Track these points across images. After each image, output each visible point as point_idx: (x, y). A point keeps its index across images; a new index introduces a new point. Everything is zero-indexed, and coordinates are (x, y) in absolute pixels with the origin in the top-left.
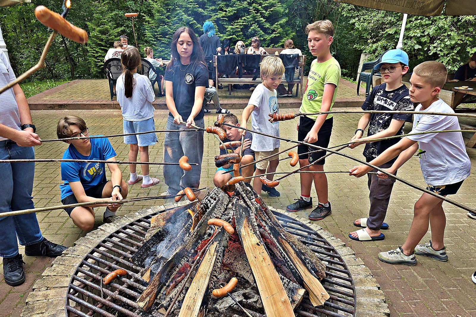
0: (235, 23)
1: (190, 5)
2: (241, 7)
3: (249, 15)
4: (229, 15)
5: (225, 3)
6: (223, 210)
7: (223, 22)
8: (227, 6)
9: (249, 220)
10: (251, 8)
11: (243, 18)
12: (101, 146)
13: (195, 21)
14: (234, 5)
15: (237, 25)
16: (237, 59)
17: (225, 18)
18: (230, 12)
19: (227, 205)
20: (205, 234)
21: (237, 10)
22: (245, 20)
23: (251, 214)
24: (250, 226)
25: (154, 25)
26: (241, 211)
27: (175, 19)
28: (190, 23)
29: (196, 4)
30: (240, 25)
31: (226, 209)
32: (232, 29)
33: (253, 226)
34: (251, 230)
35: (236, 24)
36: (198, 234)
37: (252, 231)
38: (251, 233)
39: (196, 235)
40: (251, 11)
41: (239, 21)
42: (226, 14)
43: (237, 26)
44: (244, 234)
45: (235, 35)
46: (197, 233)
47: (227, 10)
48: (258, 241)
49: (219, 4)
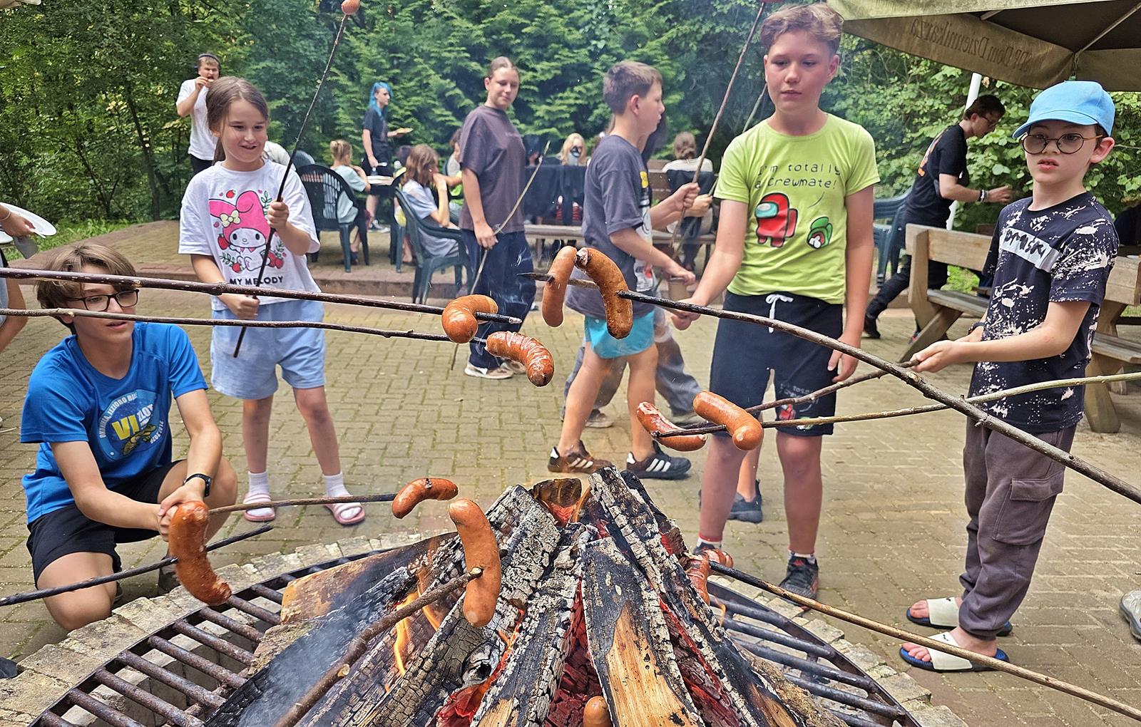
0: (556, 98)
1: (450, 51)
2: (573, 61)
3: (591, 81)
4: (543, 78)
5: (533, 51)
6: (537, 572)
7: (528, 95)
8: (539, 58)
9: (638, 620)
10: (597, 65)
11: (577, 89)
12: (165, 355)
13: (458, 91)
14: (556, 56)
15: (560, 105)
16: (561, 177)
17: (532, 87)
18: (544, 72)
19: (553, 556)
20: (466, 666)
21: (564, 68)
22: (580, 92)
23: (646, 595)
24: (644, 644)
25: (358, 96)
26: (608, 582)
27: (412, 83)
28: (447, 95)
29: (464, 51)
30: (570, 106)
31: (548, 571)
32: (548, 112)
33: (653, 641)
34: (647, 658)
35: (558, 102)
36: (441, 665)
37: (652, 664)
38: (648, 671)
39: (433, 669)
40: (597, 71)
41: (565, 94)
42: (534, 77)
43: (564, 108)
44: (622, 677)
45: (557, 128)
46: (435, 661)
47: (538, 67)
48: (676, 706)
49: (518, 54)
